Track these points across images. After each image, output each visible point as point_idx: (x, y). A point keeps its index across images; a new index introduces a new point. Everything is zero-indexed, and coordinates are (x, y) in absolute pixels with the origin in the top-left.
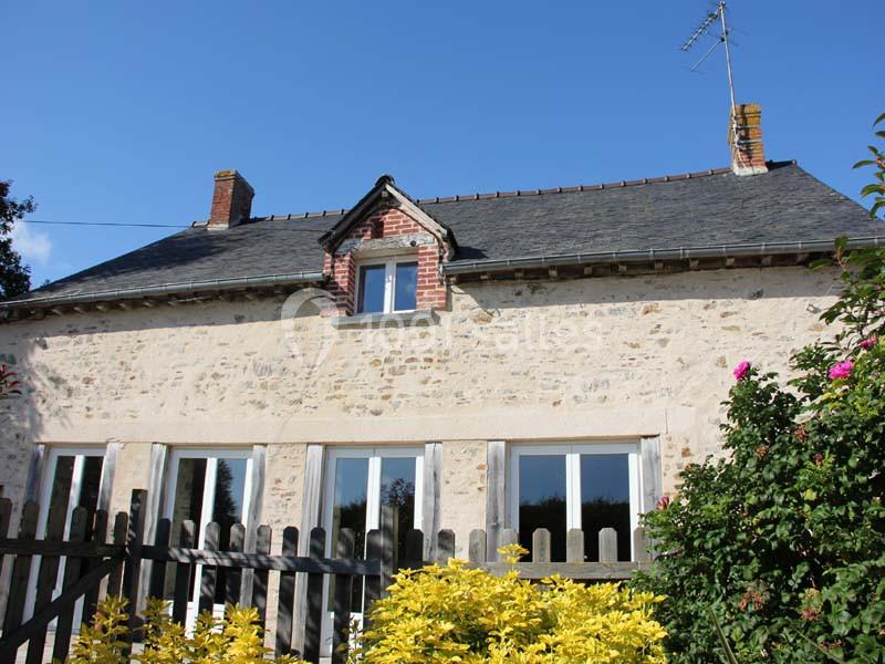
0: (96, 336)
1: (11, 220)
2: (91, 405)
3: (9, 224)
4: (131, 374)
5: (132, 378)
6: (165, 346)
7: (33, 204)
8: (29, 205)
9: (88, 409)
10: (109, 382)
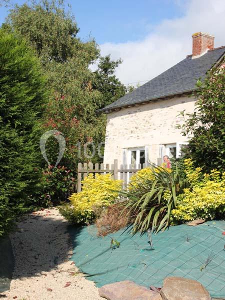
0: (137, 113)
1: (113, 68)
2: (138, 135)
3: (113, 70)
4: (150, 124)
5: (150, 125)
6: (160, 114)
7: (121, 61)
8: (120, 62)
9: (138, 136)
10: (143, 127)
